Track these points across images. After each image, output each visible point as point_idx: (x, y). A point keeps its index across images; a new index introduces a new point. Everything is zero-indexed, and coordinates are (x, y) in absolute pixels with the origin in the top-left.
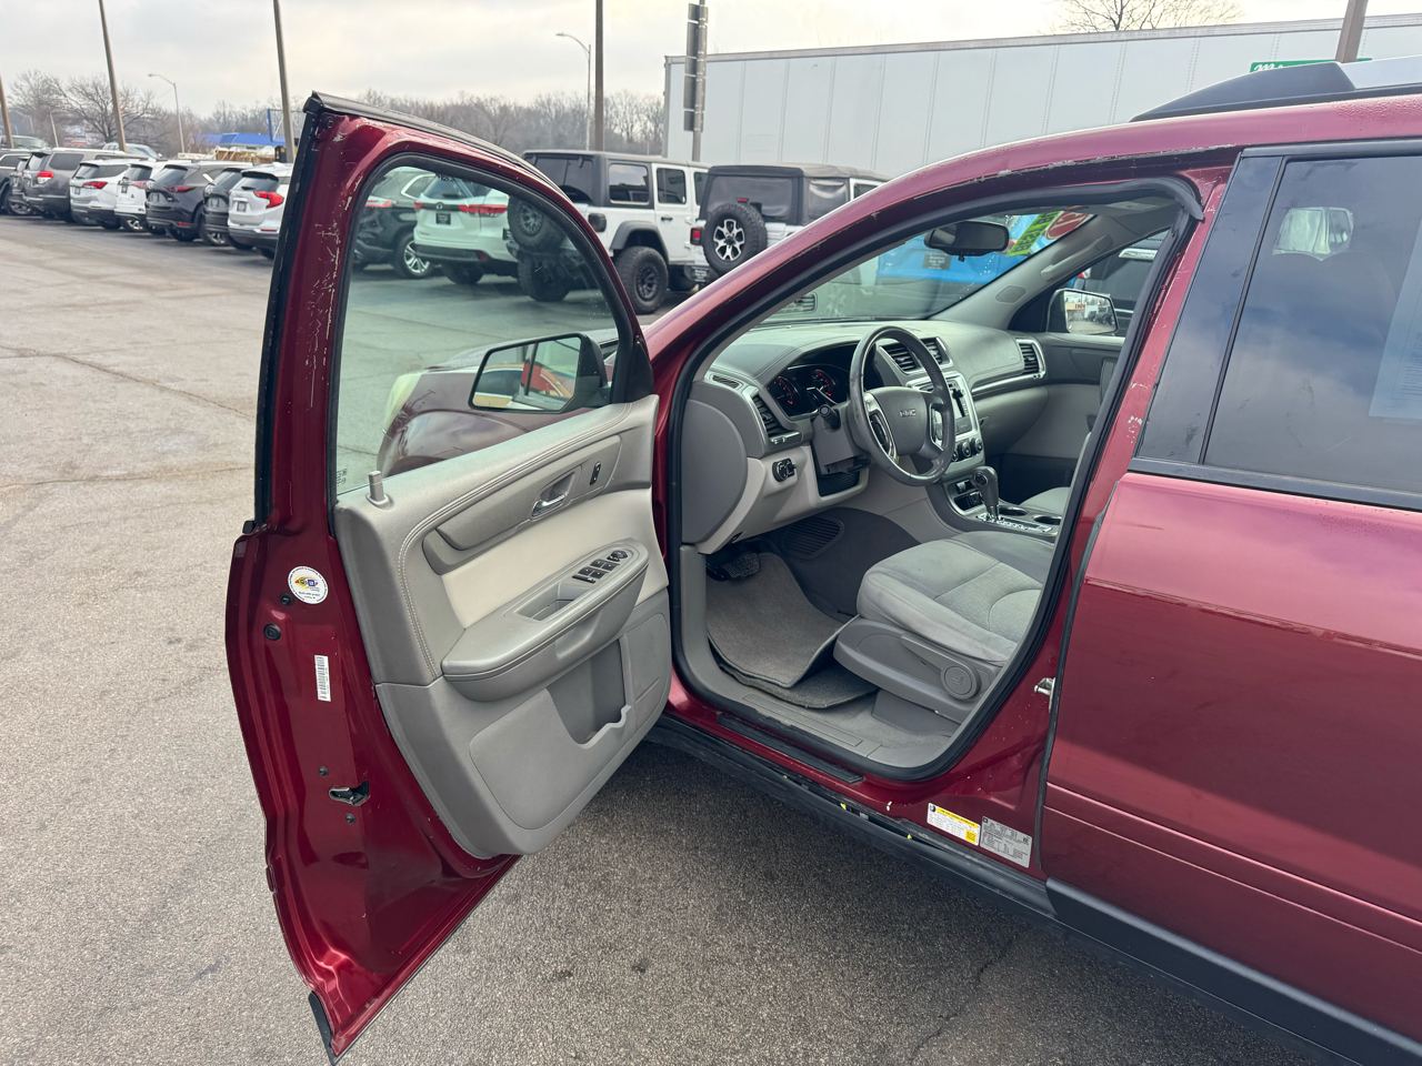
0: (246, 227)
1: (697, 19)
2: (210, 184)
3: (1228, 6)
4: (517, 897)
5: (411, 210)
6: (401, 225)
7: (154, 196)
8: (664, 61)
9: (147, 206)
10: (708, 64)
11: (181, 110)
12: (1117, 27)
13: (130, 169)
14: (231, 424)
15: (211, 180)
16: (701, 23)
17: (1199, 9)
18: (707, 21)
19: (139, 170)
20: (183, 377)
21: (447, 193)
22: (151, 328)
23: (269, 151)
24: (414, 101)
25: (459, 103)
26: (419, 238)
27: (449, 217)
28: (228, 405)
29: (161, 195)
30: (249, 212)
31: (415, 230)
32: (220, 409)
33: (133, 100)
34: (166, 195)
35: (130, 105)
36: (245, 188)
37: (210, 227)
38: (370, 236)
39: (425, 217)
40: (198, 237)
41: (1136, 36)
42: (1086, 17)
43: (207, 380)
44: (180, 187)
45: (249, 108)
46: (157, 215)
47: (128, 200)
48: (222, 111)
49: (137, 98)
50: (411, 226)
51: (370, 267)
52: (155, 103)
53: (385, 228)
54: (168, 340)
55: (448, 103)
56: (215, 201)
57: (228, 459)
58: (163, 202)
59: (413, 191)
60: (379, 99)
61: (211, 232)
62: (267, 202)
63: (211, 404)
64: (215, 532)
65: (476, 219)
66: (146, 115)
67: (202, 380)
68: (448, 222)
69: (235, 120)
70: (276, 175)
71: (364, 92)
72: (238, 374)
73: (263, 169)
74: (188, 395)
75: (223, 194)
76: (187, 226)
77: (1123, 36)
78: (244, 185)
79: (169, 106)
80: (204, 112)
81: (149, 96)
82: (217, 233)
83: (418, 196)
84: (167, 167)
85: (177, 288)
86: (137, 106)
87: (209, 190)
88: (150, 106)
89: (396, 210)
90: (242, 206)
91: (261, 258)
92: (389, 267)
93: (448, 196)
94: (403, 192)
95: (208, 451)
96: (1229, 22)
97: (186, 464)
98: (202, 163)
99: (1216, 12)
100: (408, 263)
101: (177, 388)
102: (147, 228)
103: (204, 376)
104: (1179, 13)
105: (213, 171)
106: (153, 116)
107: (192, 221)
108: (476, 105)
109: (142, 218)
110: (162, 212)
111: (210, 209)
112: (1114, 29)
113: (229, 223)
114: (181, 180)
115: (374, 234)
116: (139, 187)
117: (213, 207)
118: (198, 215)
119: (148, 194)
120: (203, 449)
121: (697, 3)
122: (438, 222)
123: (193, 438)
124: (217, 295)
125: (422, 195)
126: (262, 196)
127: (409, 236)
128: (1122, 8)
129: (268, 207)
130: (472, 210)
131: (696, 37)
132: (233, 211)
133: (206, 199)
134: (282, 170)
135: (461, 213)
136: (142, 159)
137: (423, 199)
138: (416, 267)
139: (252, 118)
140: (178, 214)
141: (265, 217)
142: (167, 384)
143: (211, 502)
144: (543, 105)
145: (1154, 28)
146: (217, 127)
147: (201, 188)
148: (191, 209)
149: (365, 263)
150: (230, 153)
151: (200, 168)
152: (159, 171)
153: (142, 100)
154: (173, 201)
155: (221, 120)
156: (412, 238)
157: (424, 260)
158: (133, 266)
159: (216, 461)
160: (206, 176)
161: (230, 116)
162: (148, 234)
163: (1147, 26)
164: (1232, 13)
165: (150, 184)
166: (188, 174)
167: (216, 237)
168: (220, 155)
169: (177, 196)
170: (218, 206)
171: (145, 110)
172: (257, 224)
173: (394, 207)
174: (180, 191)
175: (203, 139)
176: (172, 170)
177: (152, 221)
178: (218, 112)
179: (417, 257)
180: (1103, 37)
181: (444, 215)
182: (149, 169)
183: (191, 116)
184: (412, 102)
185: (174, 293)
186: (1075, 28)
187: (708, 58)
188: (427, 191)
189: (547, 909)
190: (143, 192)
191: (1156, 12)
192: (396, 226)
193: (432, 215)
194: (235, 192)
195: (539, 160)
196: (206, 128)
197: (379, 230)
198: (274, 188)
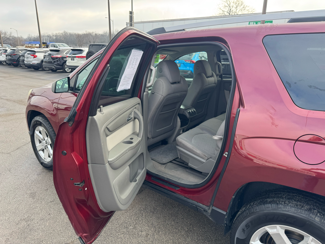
0: (29, 63)
1: (131, 14)
2: (21, 53)
3: (253, 9)
4: (47, 189)
5: (66, 58)
6: (64, 61)
7: (8, 56)
8: (126, 23)
9: (6, 59)
10: (134, 24)
11: (19, 36)
12: (229, 14)
13: (2, 50)
14: (15, 105)
15: (21, 52)
16: (132, 15)
17: (247, 10)
18: (133, 15)
19: (4, 50)
20: (7, 96)
21: (73, 53)
22: (2, 86)
23: (38, 45)
24: (75, 33)
25: (86, 33)
26: (67, 63)
27: (74, 59)
28: (16, 101)
29: (9, 56)
30: (29, 59)
31: (67, 62)
32: (14, 102)
33: (7, 34)
34: (10, 56)
35: (6, 35)
36: (28, 54)
37: (21, 63)
38: (57, 64)
39: (69, 59)
40: (19, 65)
41: (234, 16)
42: (223, 12)
43: (13, 96)
44: (14, 54)
45: (36, 35)
46: (8, 60)
47: (2, 57)
48: (29, 36)
49: (8, 34)
50: (65, 62)
51: (58, 71)
52: (12, 35)
53: (60, 62)
54: (6, 88)
55: (83, 33)
56: (22, 57)
57: (13, 112)
58: (10, 57)
59: (66, 54)
60: (67, 33)
61: (21, 64)
62: (33, 57)
63: (12, 101)
64: (5, 127)
65: (80, 59)
66: (10, 38)
67: (11, 96)
68: (74, 60)
69: (32, 38)
70: (35, 51)
71: (63, 31)
72: (20, 95)
73: (33, 49)
74: (7, 100)
75: (24, 55)
76: (16, 63)
77: (230, 16)
78: (28, 53)
79: (16, 36)
80: (25, 37)
81: (11, 33)
82: (23, 64)
83: (67, 54)
84: (11, 50)
85: (11, 77)
86: (8, 36)
87: (20, 54)
88: (11, 36)
89: (63, 58)
90: (27, 58)
91: (33, 70)
92: (62, 71)
93: (73, 54)
94: (64, 54)
95: (9, 111)
96: (253, 13)
97: (3, 114)
98: (19, 49)
99: (250, 11)
100: (66, 69)
101: (5, 98)
102: (7, 64)
103: (12, 96)
104: (242, 11)
105: (21, 50)
106: (12, 38)
107: (17, 62)
108: (89, 34)
109: (5, 61)
110: (10, 60)
111: (21, 59)
112: (229, 15)
113: (25, 62)
114: (14, 52)
115: (58, 63)
116: (5, 54)
117: (21, 58)
118: (18, 60)
119: (6, 56)
120: (7, 111)
121: (131, 11)
122: (72, 60)
123: (6, 108)
124: (20, 78)
125: (68, 54)
126: (32, 56)
127: (65, 64)
128: (230, 10)
129: (33, 58)
130: (79, 57)
131: (131, 18)
132: (25, 59)
133: (20, 57)
134: (37, 49)
135: (76, 58)
136: (5, 48)
137: (68, 55)
138: (68, 70)
139: (36, 38)
140: (13, 60)
141: (33, 60)
142: (3, 98)
143: (6, 121)
144: (105, 33)
145: (237, 14)
146: (28, 40)
147: (19, 54)
148: (17, 59)
149: (57, 70)
150: (29, 46)
151: (18, 50)
152: (9, 51)
153: (9, 34)
154: (12, 57)
155: (29, 38)
156: (66, 64)
157: (70, 69)
158: (2, 72)
159: (10, 113)
160: (20, 51)
161: (31, 37)
162: (7, 65)
163: (236, 14)
164: (253, 11)
165: (7, 54)
166: (15, 51)
167: (23, 65)
168: (26, 47)
169: (13, 56)
170: (22, 58)
171: (10, 37)
172: (31, 62)
173: (62, 57)
174: (14, 55)
175: (24, 43)
176: (12, 50)
177: (7, 62)
178: (28, 37)
179: (68, 68)
180: (227, 16)
181: (73, 58)
182: (7, 50)
183: (22, 38)
184: (74, 33)
185: (10, 78)
186: (221, 14)
187: (134, 23)
188: (69, 53)
189: (53, 191)
190: (5, 55)
191: (238, 11)
192: (63, 61)
193: (70, 58)
194: (26, 55)
195: (93, 46)
196: (25, 40)
197: (59, 62)
198: (35, 54)
